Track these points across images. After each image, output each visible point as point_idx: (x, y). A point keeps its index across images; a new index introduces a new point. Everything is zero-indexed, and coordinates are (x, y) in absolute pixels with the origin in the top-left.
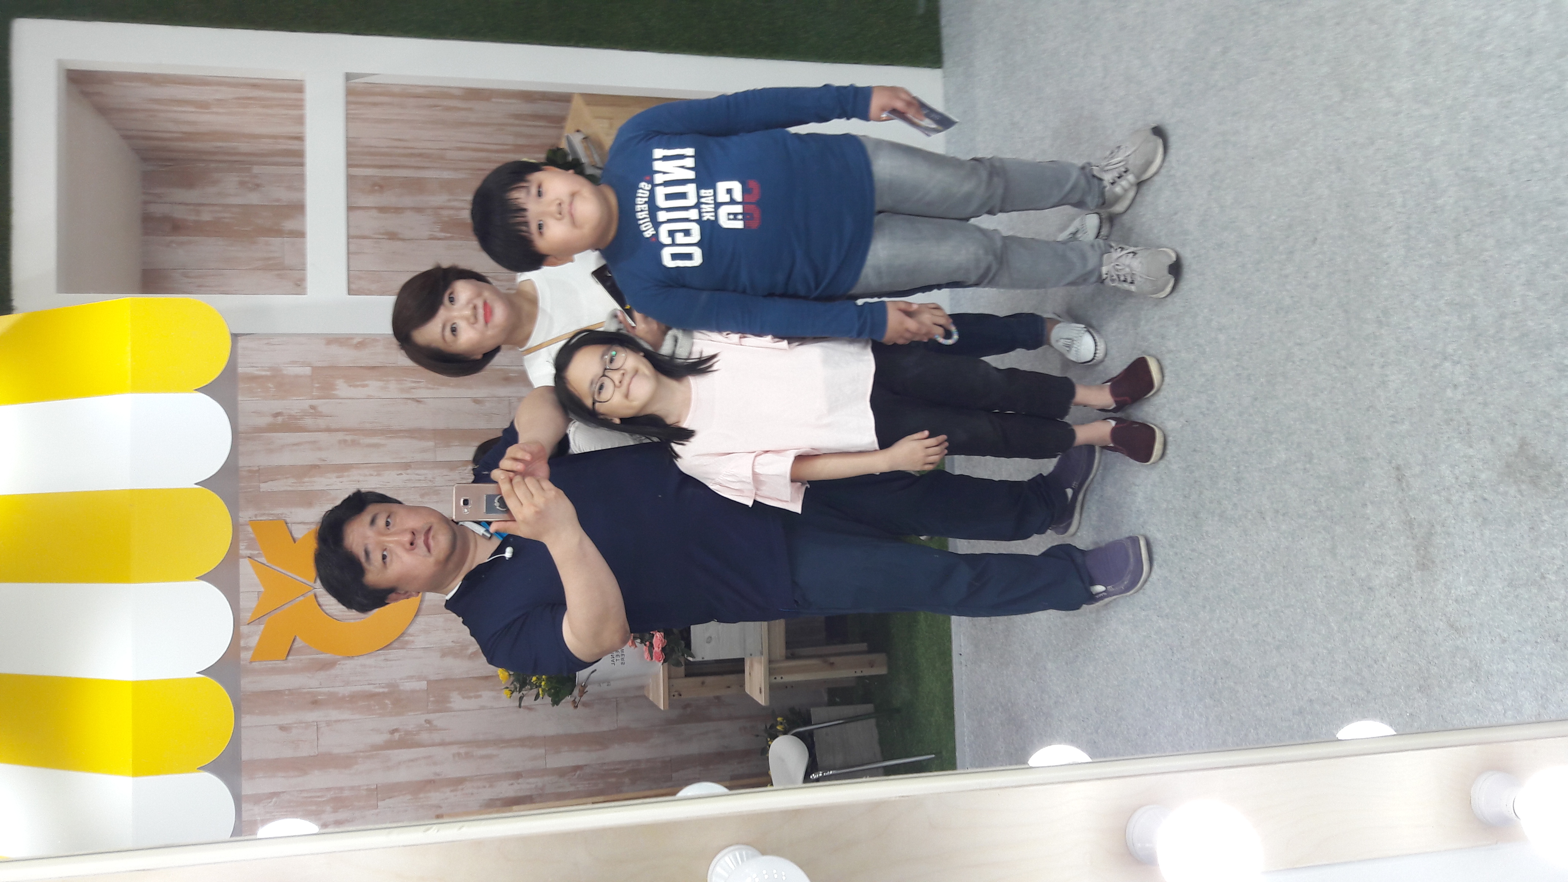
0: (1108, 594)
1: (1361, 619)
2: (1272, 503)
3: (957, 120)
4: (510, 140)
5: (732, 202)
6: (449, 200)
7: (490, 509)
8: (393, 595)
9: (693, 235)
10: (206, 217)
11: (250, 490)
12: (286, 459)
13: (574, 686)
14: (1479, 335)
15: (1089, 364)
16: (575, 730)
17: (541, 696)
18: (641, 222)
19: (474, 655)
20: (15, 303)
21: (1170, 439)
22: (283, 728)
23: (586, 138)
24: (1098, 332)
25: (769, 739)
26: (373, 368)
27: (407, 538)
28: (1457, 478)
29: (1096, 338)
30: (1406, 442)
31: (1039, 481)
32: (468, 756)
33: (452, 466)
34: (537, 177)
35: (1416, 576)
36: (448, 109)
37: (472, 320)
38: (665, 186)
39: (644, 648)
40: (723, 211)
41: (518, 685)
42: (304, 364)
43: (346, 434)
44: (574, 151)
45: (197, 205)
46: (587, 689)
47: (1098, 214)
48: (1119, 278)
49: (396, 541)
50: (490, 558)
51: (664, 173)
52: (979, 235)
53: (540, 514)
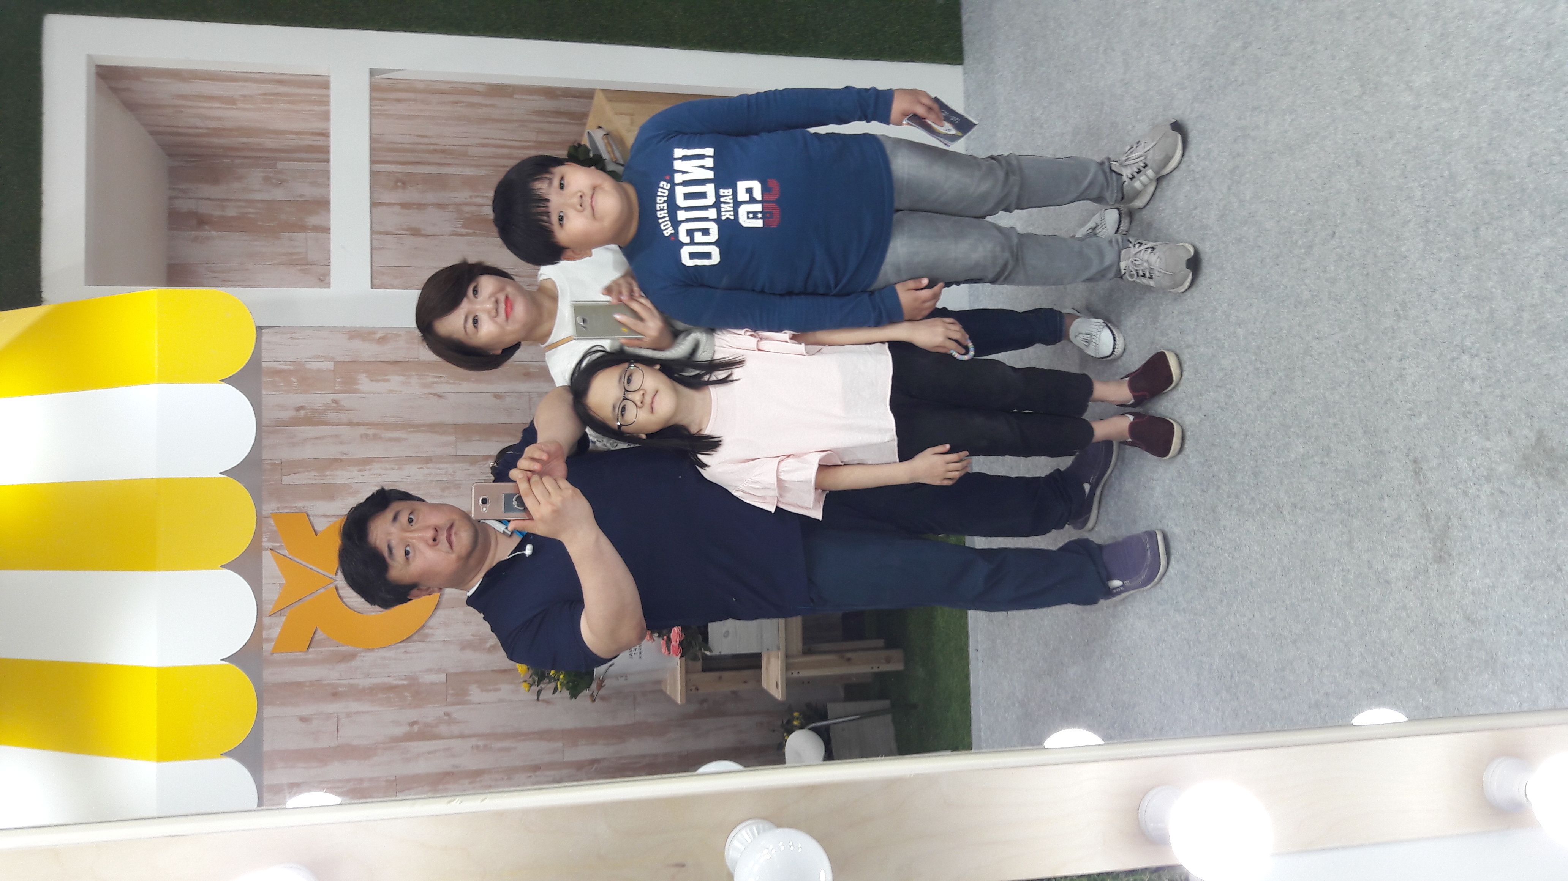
0: (1124, 589)
1: (1377, 612)
2: (1290, 497)
3: (978, 121)
4: (532, 136)
5: (752, 200)
6: (471, 197)
7: (508, 508)
8: (415, 591)
9: (711, 235)
10: (231, 212)
11: (272, 483)
12: (308, 452)
13: (592, 679)
14: (1498, 327)
15: (1108, 359)
16: (592, 724)
17: (559, 689)
18: (660, 221)
19: (492, 649)
20: (44, 295)
22: (303, 719)
23: (607, 135)
24: (1117, 327)
25: (785, 734)
26: (395, 363)
27: (430, 534)
28: (1474, 471)
29: (1115, 332)
30: (1424, 435)
31: (1056, 476)
32: (486, 748)
33: (473, 460)
34: (559, 170)
35: (1433, 569)
36: (472, 105)
37: (493, 313)
38: (684, 186)
39: (662, 643)
40: (743, 210)
41: (536, 679)
42: (327, 358)
43: (368, 429)
44: (596, 148)
45: (223, 200)
46: (604, 683)
47: (1117, 209)
48: (1137, 273)
49: (419, 537)
50: (510, 555)
51: (684, 172)
52: (996, 233)
53: (557, 513)
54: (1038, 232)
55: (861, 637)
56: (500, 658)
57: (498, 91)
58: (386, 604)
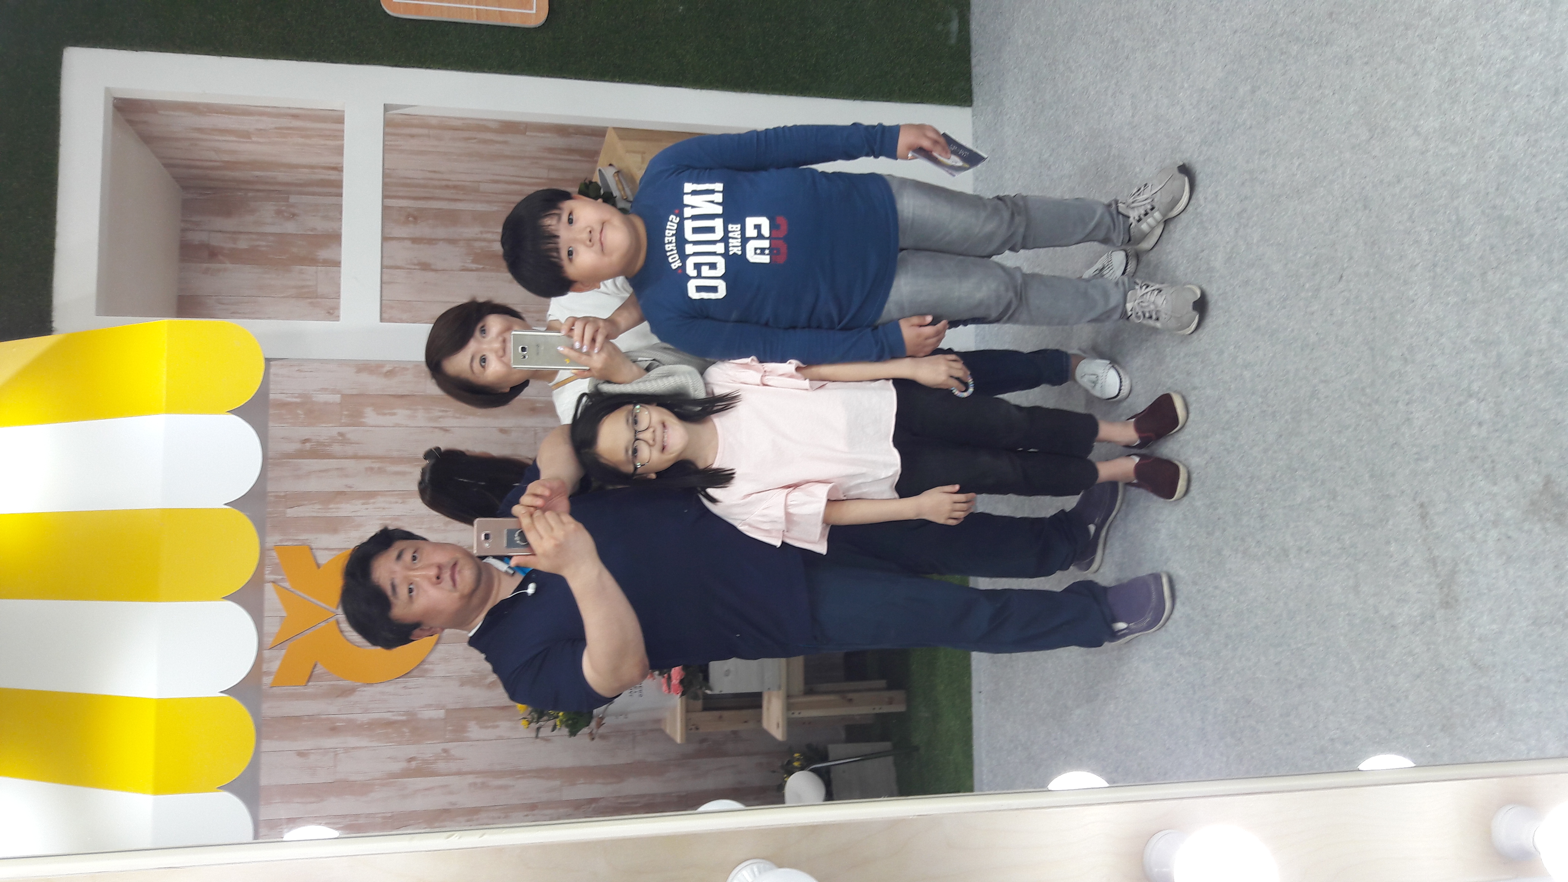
0: (1129, 632)
1: (1383, 657)
2: (1296, 541)
3: (985, 156)
5: (760, 236)
6: (482, 233)
7: (511, 543)
9: (718, 269)
10: (243, 244)
11: (276, 515)
12: (313, 485)
14: (1505, 372)
15: (1114, 400)
16: (591, 763)
17: (558, 727)
18: (669, 254)
19: (491, 685)
20: (55, 325)
21: (1194, 476)
22: (301, 754)
23: (618, 172)
24: (1123, 368)
25: (785, 776)
26: (402, 396)
27: (433, 572)
28: (1481, 516)
29: (1122, 374)
30: (1431, 479)
31: (1062, 517)
32: (484, 786)
34: (567, 205)
35: (1440, 614)
36: (485, 142)
37: (501, 353)
38: (693, 220)
39: (662, 680)
40: (751, 246)
41: (536, 716)
42: (334, 391)
43: (372, 462)
44: (607, 185)
45: (234, 233)
46: (604, 722)
47: (1125, 251)
48: (1144, 316)
49: (422, 575)
50: (513, 593)
51: (693, 207)
52: (1000, 272)
53: (560, 548)
54: (1045, 273)
55: (863, 677)
56: (500, 695)
57: (511, 128)
58: (389, 644)
